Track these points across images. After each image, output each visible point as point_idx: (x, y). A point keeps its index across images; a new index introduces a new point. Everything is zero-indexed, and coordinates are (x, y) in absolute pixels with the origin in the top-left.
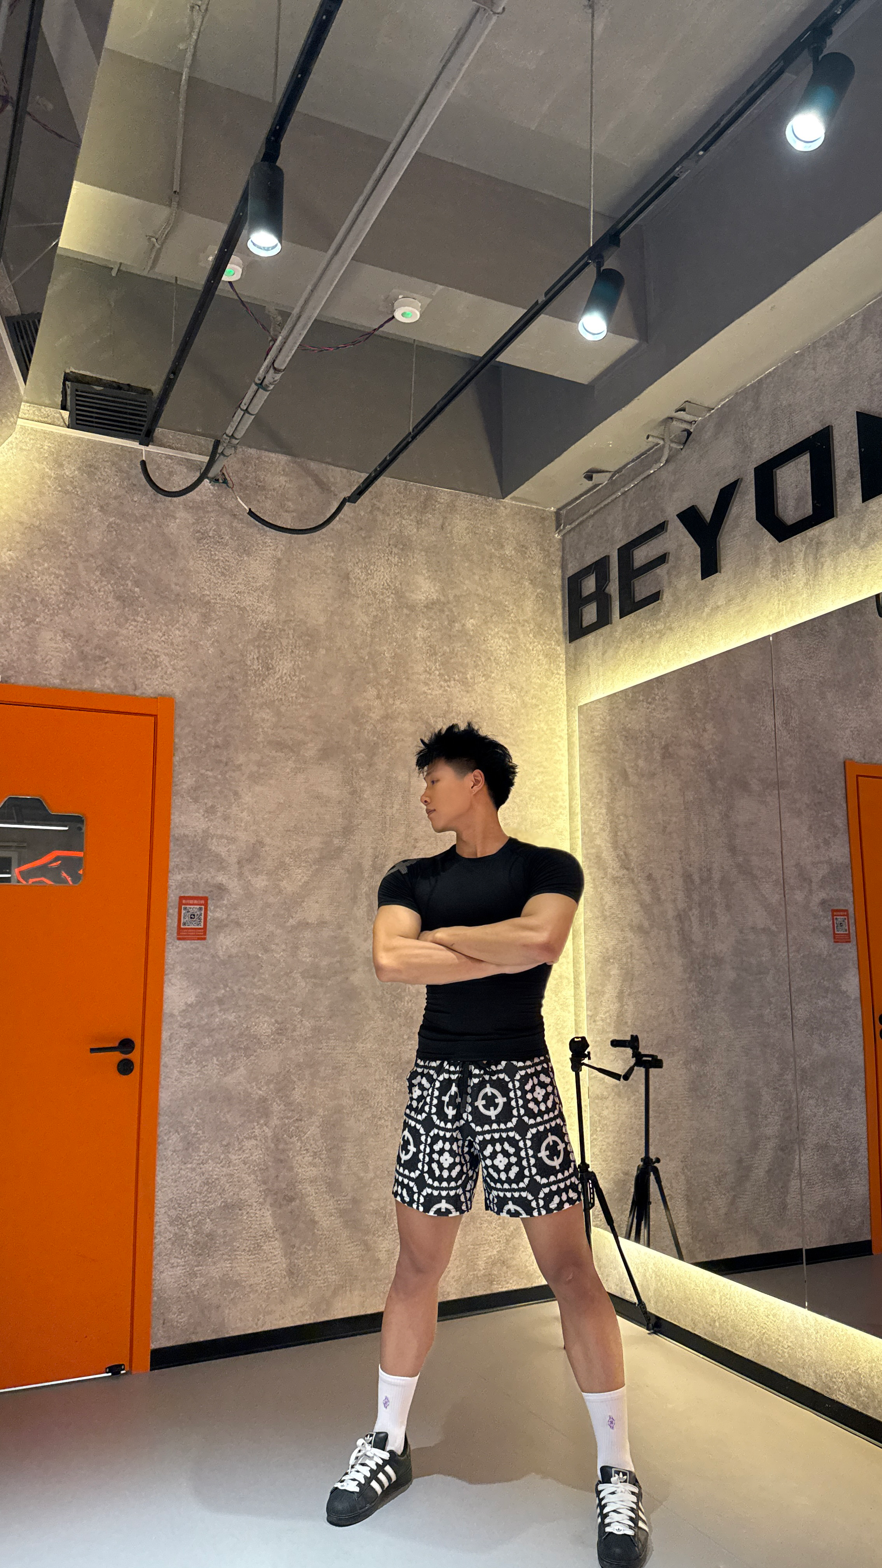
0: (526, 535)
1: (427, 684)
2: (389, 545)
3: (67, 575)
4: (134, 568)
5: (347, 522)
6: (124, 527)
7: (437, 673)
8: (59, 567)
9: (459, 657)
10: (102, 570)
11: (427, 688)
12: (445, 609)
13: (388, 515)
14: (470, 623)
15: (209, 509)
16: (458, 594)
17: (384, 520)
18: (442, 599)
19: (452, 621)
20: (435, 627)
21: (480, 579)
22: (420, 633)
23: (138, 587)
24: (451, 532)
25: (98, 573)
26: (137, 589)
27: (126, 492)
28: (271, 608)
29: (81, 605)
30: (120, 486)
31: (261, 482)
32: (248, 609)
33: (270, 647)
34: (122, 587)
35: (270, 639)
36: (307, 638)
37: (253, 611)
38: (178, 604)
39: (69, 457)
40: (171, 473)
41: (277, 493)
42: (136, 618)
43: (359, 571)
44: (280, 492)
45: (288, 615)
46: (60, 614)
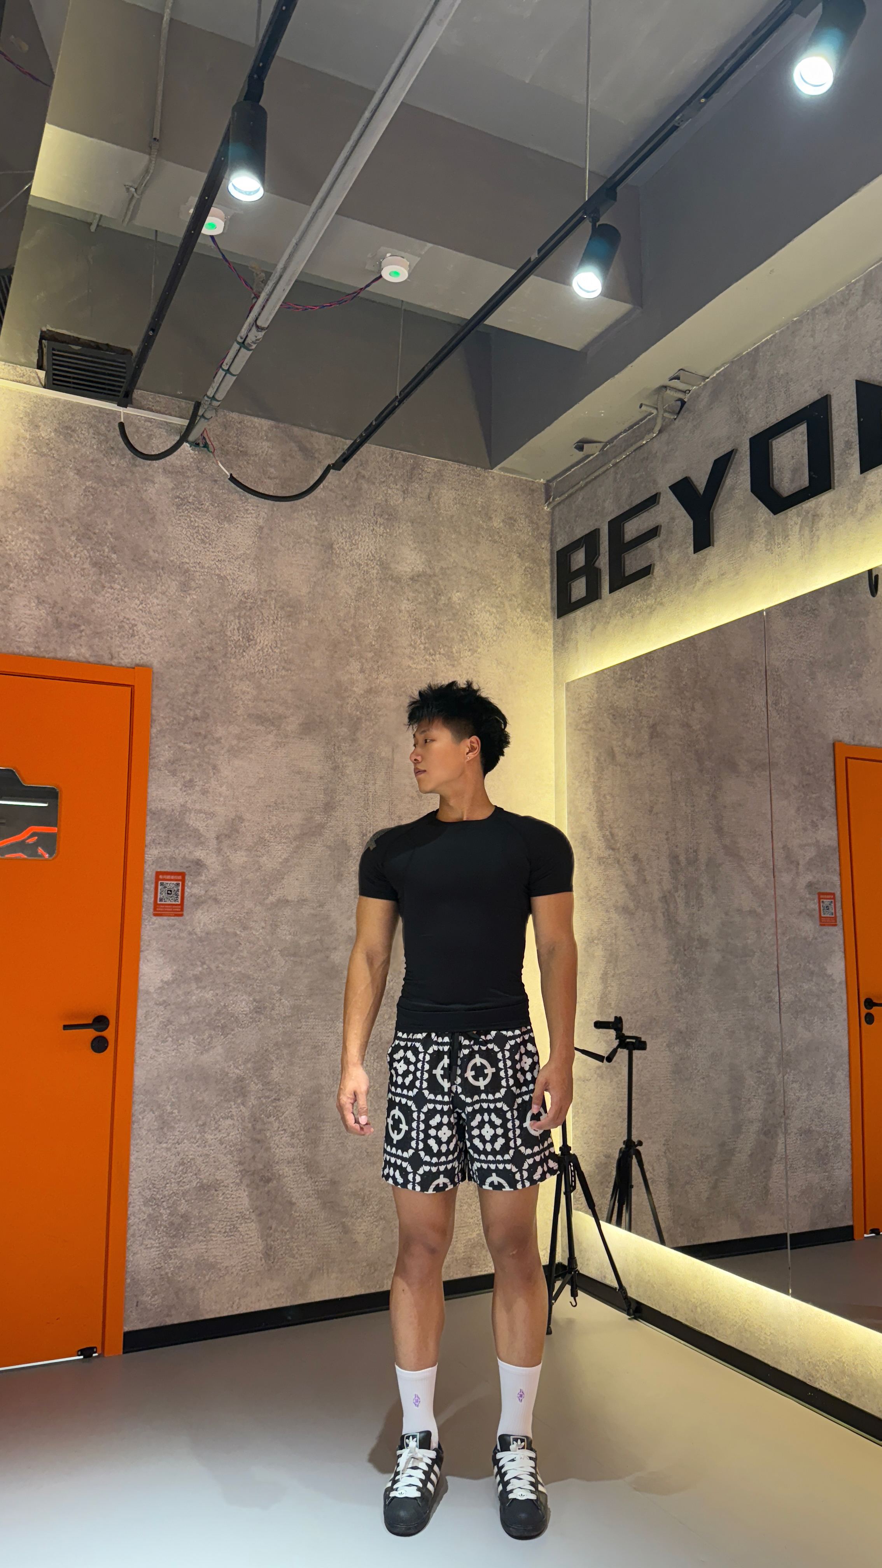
0: (514, 507)
1: (411, 658)
2: (374, 514)
3: (42, 539)
4: (111, 534)
5: (331, 490)
6: (101, 491)
7: (422, 646)
8: (34, 532)
9: (445, 631)
10: (78, 535)
11: (412, 662)
12: (432, 582)
13: (374, 483)
14: (456, 597)
15: (189, 474)
16: (445, 566)
17: (369, 489)
18: (428, 571)
19: (438, 594)
20: (420, 600)
21: (467, 551)
22: (405, 605)
23: (115, 553)
24: (438, 503)
25: (73, 538)
26: (114, 556)
27: (104, 455)
28: (252, 577)
29: (57, 571)
30: (98, 449)
31: (243, 447)
32: (228, 577)
33: (251, 618)
34: (98, 553)
35: (251, 609)
36: (289, 609)
37: (234, 580)
38: (156, 571)
39: (45, 418)
40: (150, 437)
41: (259, 459)
42: (113, 585)
43: (343, 541)
44: (262, 458)
45: (270, 584)
46: (33, 580)
